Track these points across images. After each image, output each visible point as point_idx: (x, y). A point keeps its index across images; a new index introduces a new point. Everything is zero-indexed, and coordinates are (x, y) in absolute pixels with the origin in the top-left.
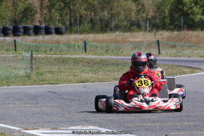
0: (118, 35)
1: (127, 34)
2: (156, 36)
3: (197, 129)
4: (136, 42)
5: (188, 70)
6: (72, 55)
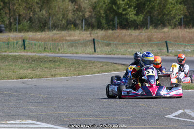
0: (55, 34)
1: (64, 33)
2: (92, 35)
3: (129, 123)
4: (72, 40)
5: (122, 68)
6: (11, 52)
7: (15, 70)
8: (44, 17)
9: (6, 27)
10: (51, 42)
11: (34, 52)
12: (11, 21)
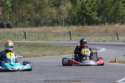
0: (45, 29)
1: (51, 28)
2: (69, 29)
4: (56, 33)
6: (17, 41)
7: (20, 52)
8: (38, 18)
9: (14, 25)
10: (43, 34)
11: (32, 41)
12: (17, 20)
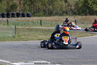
0: (57, 18)
1: (61, 17)
2: (75, 18)
3: (94, 63)
5: (90, 35)
6: (34, 27)
7: (36, 36)
8: (51, 9)
9: (32, 14)
10: (55, 22)
11: (46, 27)
12: (35, 11)
